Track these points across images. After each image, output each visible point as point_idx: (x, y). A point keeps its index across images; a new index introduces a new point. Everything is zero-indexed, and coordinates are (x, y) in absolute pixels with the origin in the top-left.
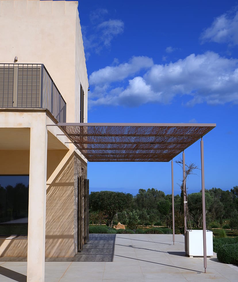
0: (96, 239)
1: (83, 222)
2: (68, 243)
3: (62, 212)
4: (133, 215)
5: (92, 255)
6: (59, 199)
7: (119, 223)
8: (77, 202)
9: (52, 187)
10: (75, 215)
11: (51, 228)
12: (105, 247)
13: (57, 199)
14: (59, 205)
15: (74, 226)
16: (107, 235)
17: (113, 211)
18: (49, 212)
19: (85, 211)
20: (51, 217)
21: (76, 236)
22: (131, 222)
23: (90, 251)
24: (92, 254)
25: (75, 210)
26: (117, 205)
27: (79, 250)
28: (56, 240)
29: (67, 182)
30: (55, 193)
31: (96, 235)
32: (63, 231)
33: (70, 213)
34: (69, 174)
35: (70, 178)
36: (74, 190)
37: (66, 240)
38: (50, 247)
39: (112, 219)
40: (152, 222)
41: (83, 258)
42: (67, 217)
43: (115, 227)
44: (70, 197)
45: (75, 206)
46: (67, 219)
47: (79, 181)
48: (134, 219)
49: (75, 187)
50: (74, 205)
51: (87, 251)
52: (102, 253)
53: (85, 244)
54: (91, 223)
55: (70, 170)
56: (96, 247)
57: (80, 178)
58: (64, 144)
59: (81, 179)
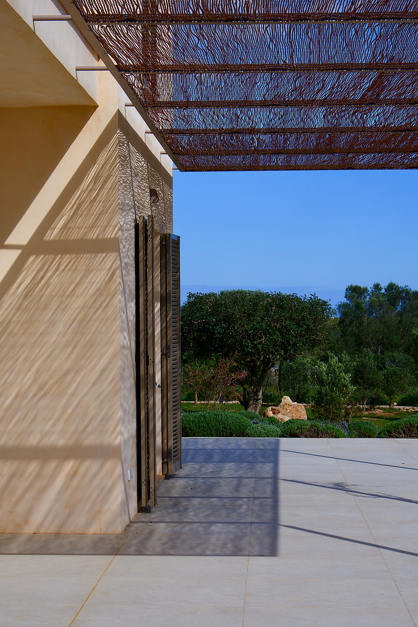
0: (208, 456)
1: (158, 396)
2: (98, 479)
3: (73, 356)
4: (331, 371)
5: (195, 526)
6: (63, 306)
7: (287, 399)
8: (132, 318)
9: (32, 258)
10: (123, 370)
11: (33, 420)
12: (244, 492)
13: (54, 305)
14: (60, 328)
15: (120, 414)
16: (247, 444)
17: (265, 357)
18: (23, 356)
19: (165, 355)
20: (30, 376)
21: (130, 452)
22: (326, 395)
23: (186, 509)
24: (196, 519)
25: (126, 352)
26: (277, 337)
27: (144, 504)
28: (52, 465)
29: (93, 235)
30: (43, 281)
31: (208, 442)
32: (81, 428)
33: (104, 362)
34: (98, 207)
35: (103, 222)
36: (118, 272)
37: (91, 466)
38: (30, 495)
39: (258, 384)
40: (390, 394)
41: (160, 539)
42: (93, 377)
43: (270, 414)
44: (103, 298)
45: (125, 334)
46: (94, 384)
47: (141, 238)
48: (335, 383)
49: (126, 260)
50: (122, 330)
51: (175, 505)
52: (234, 517)
53: (168, 477)
54: (190, 397)
55: (102, 187)
56: (209, 488)
57: (146, 226)
58: (73, 73)
59: (146, 230)
